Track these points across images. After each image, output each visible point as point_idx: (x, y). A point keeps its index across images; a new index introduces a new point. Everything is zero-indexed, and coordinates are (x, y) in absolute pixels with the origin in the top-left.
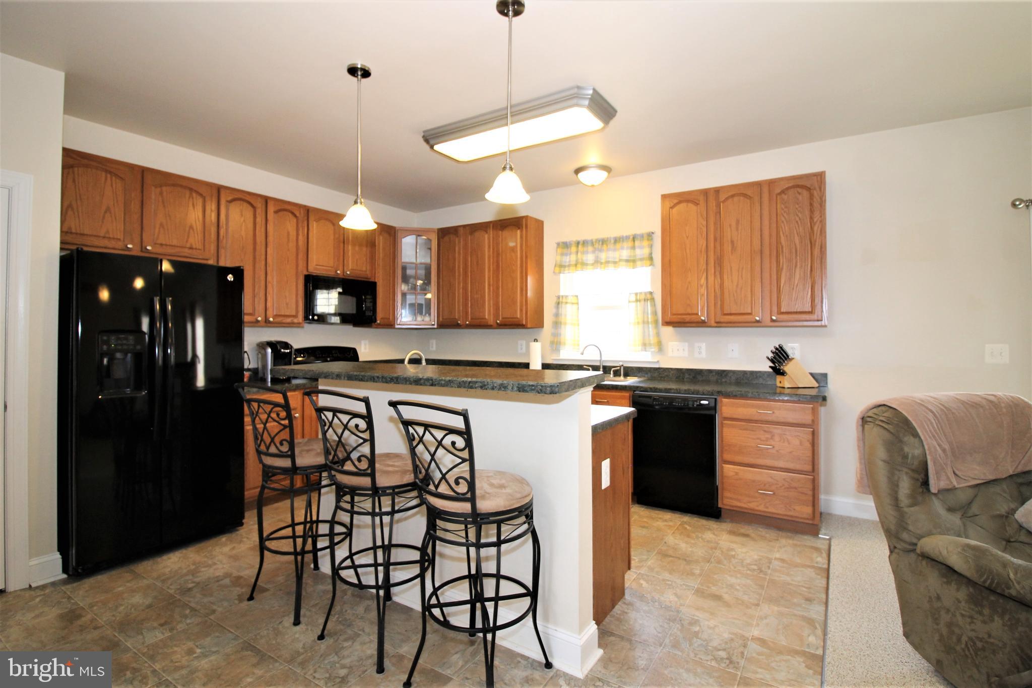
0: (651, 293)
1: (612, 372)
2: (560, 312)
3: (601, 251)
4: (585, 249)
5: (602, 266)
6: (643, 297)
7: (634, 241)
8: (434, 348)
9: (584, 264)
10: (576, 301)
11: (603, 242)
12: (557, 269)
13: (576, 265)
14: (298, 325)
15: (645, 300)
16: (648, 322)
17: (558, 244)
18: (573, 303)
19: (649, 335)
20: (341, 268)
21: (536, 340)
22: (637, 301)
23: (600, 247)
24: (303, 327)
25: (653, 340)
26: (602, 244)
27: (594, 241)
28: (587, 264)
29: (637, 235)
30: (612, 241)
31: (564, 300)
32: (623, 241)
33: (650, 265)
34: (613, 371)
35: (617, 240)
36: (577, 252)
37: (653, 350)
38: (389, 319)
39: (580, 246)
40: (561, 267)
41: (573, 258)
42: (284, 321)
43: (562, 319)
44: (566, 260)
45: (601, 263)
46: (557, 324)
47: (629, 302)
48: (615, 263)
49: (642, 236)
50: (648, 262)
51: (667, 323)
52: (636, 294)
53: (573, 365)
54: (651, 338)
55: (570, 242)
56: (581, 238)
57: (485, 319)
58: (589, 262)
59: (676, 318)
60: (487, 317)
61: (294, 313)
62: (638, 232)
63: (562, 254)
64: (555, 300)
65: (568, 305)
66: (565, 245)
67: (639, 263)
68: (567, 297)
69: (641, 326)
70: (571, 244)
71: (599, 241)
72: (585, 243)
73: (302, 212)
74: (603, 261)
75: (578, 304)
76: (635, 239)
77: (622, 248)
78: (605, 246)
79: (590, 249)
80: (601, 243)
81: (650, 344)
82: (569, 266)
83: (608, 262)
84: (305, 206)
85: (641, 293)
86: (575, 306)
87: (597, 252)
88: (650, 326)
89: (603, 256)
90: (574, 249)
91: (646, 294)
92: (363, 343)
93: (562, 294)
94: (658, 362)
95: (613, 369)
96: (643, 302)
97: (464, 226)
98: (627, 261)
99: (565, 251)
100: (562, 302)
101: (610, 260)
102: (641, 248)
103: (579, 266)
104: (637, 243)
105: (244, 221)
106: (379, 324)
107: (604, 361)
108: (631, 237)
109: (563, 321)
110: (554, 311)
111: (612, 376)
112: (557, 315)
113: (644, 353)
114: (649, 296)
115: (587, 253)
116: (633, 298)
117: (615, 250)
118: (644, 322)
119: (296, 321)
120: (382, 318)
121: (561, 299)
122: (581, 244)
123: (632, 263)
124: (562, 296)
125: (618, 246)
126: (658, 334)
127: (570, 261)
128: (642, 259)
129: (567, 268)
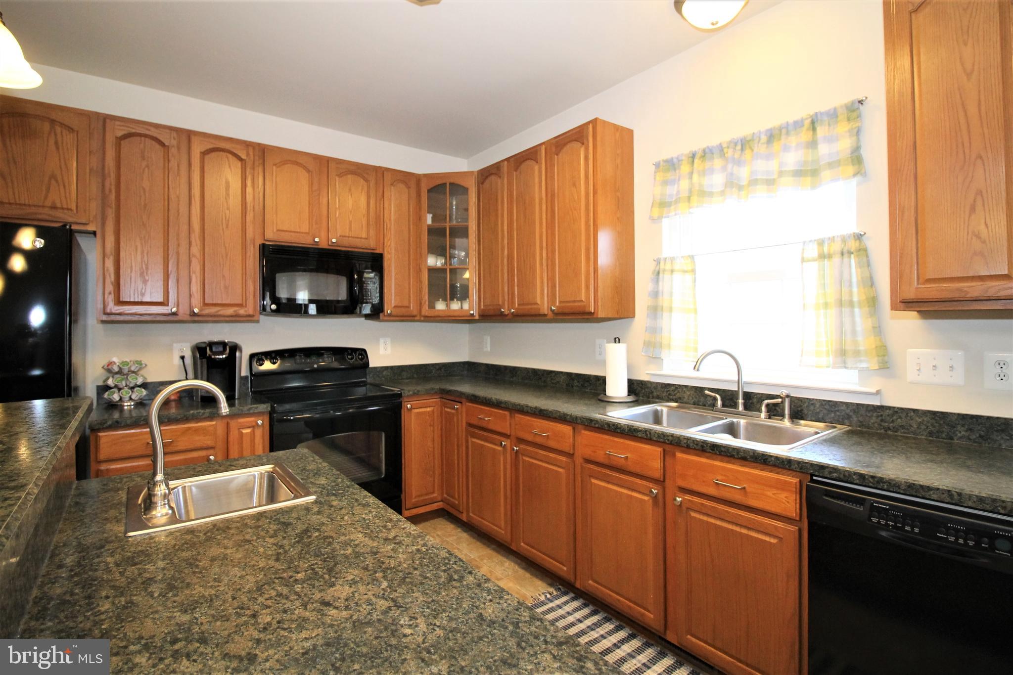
0: (859, 237)
1: (763, 408)
2: (660, 288)
3: (739, 163)
4: (708, 165)
5: (743, 193)
6: (837, 247)
7: (814, 129)
8: (489, 349)
9: (704, 194)
10: (689, 267)
11: (744, 144)
12: (656, 212)
13: (689, 199)
14: (249, 319)
15: (842, 254)
16: (851, 304)
17: (657, 165)
18: (685, 272)
19: (854, 332)
20: (323, 234)
21: (617, 340)
22: (822, 256)
23: (737, 156)
24: (258, 321)
25: (865, 342)
26: (742, 150)
27: (725, 145)
28: (711, 194)
29: (821, 114)
30: (764, 138)
31: (668, 266)
32: (788, 133)
33: (855, 175)
34: (767, 405)
35: (772, 136)
36: (691, 174)
37: (864, 365)
38: (408, 307)
39: (696, 161)
40: (664, 204)
41: (684, 184)
42: (221, 313)
43: (664, 301)
44: (671, 190)
45: (740, 188)
46: (655, 311)
47: (803, 260)
48: (770, 182)
49: (833, 115)
50: (851, 169)
51: (904, 303)
52: (821, 243)
53: (686, 387)
54: (860, 339)
55: (677, 158)
56: (697, 146)
57: (537, 304)
58: (714, 190)
59: (932, 291)
60: (539, 302)
61: (238, 301)
62: (824, 107)
63: (665, 183)
64: (652, 266)
65: (676, 276)
66: (671, 165)
67: (826, 174)
68: (672, 259)
69: (833, 312)
70: (679, 160)
71: (736, 144)
72: (706, 154)
73: (251, 153)
74: (744, 183)
75: (693, 271)
76: (816, 125)
77: (786, 149)
78: (748, 152)
79: (718, 163)
80: (739, 147)
81: (857, 353)
82: (677, 201)
83: (753, 182)
84: (259, 144)
85: (832, 239)
86: (689, 277)
87: (730, 166)
88: (857, 310)
89: (744, 173)
90: (685, 168)
91: (844, 240)
92: (382, 341)
93: (666, 253)
94: (878, 393)
95: (766, 402)
96: (837, 259)
97: (508, 159)
98: (799, 173)
99: (670, 176)
100: (664, 271)
101: (759, 177)
102: (830, 140)
103: (694, 199)
104: (821, 131)
105: (147, 166)
106: (390, 315)
107: (746, 383)
108: (807, 123)
109: (666, 304)
110: (650, 286)
111: (763, 415)
112: (656, 294)
113: (843, 371)
114: (853, 245)
115: (712, 171)
116: (813, 251)
117: (768, 157)
118: (840, 303)
119: (242, 312)
120: (395, 307)
121: (662, 266)
122: (697, 156)
123: (808, 179)
124: (665, 259)
125: (776, 146)
126: (878, 330)
127: (678, 192)
128: (831, 165)
129: (672, 207)
